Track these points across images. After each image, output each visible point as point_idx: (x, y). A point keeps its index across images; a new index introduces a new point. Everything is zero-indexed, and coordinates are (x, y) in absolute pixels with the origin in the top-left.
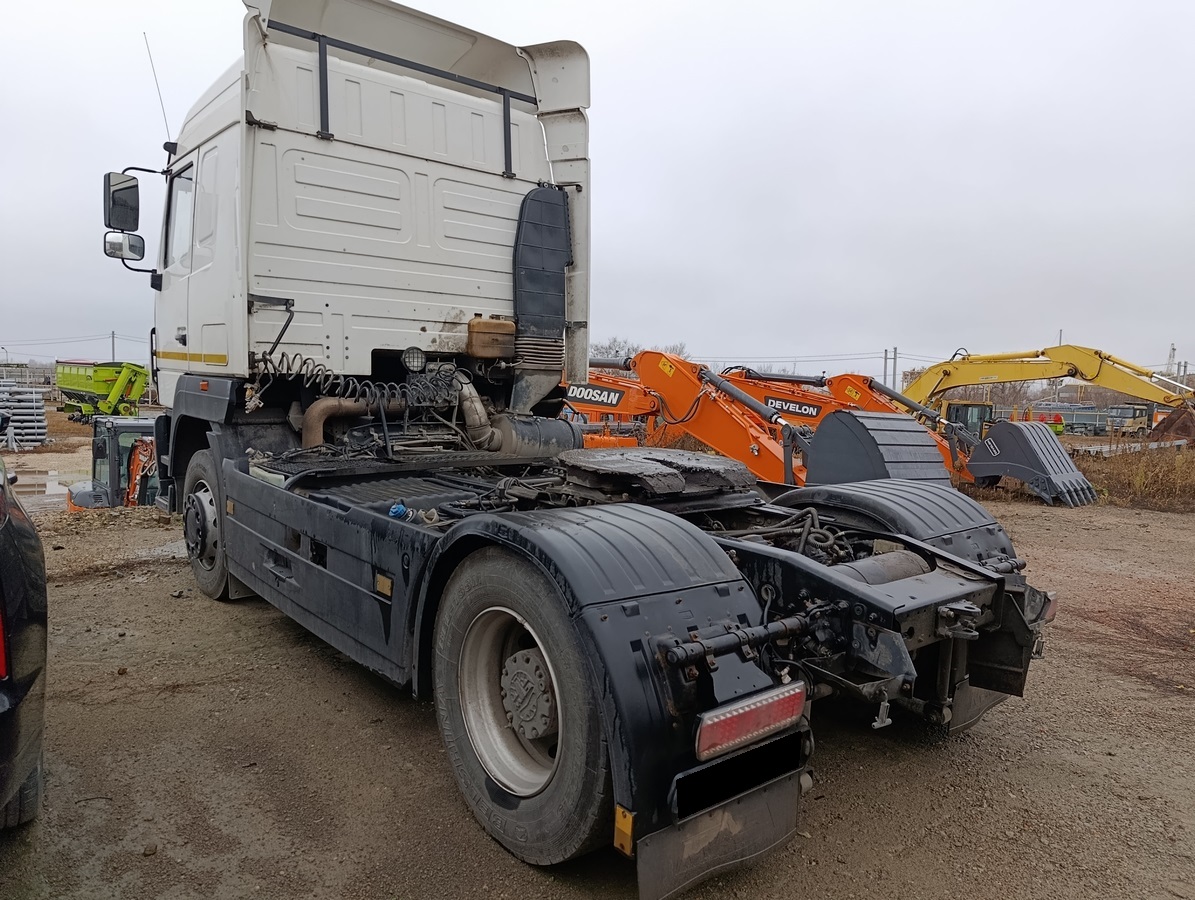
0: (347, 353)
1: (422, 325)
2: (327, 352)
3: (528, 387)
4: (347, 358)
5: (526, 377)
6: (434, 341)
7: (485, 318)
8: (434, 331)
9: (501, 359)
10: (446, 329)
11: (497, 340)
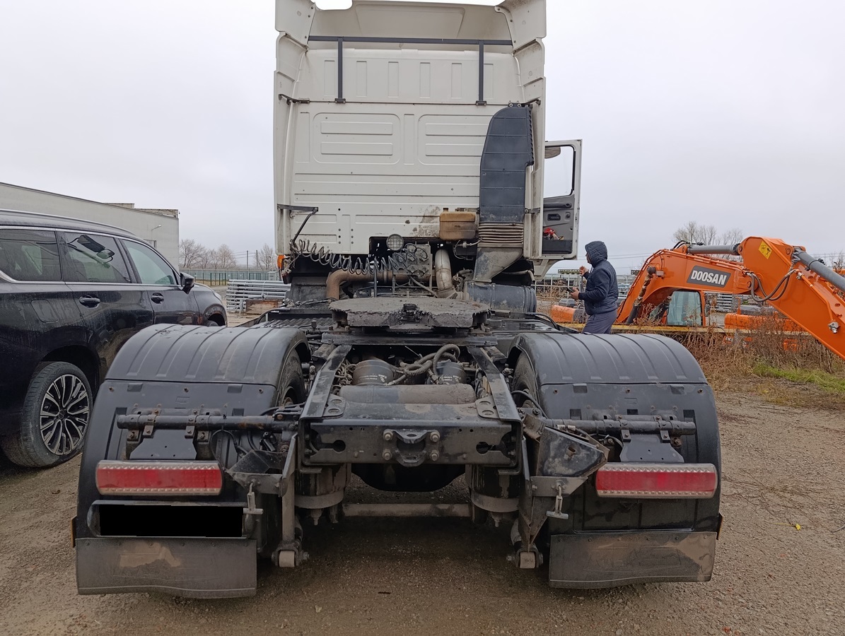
0: (352, 240)
1: (407, 219)
2: (339, 240)
3: (486, 261)
4: (352, 243)
5: (485, 253)
6: (415, 230)
8: (415, 223)
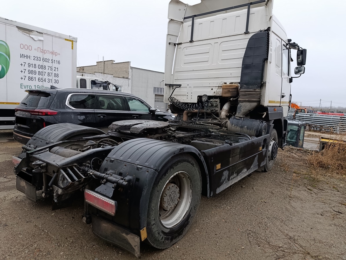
0: (192, 97)
1: (212, 88)
2: (187, 97)
4: (191, 98)
6: (215, 92)
7: (228, 84)
8: (215, 90)
9: (231, 97)
10: (219, 88)
11: (230, 91)
